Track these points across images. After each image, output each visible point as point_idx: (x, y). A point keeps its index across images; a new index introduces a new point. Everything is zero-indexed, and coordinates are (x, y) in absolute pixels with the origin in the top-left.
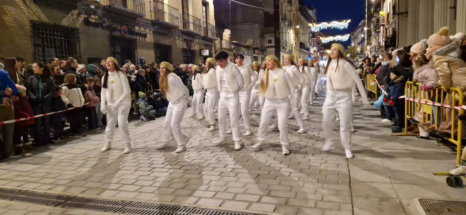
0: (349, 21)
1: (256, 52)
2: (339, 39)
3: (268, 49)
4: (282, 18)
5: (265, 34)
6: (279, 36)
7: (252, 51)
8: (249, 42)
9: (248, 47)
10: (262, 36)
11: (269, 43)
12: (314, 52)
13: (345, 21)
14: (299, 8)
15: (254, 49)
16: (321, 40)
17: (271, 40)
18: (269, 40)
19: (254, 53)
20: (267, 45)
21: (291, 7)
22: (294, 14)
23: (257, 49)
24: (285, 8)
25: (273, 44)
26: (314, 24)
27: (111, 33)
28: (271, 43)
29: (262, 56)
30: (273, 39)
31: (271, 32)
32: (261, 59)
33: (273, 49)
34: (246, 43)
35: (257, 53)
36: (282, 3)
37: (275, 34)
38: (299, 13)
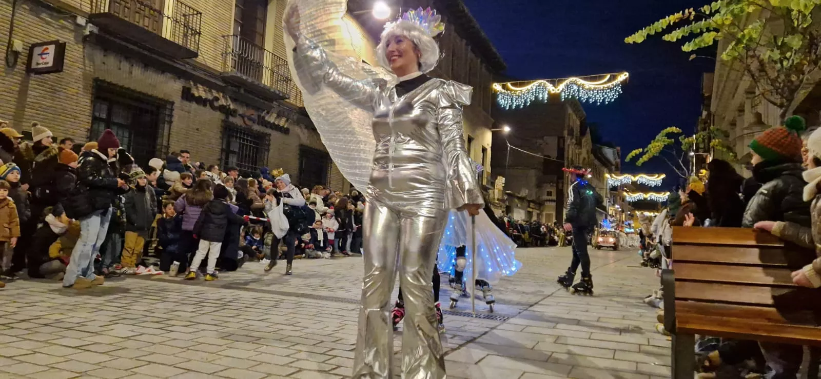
0: (663, 176)
1: (531, 206)
2: (653, 198)
3: (547, 204)
4: (568, 164)
5: (544, 183)
6: (563, 186)
7: (526, 204)
8: (524, 193)
9: (521, 199)
10: (539, 186)
11: (548, 195)
12: (616, 214)
13: (657, 175)
14: (592, 150)
15: (529, 202)
16: (626, 196)
17: (551, 192)
18: (548, 192)
19: (529, 207)
20: (545, 197)
21: (581, 148)
22: (584, 159)
23: (533, 201)
24: (571, 150)
25: (554, 197)
26: (613, 175)
27: (227, 117)
28: (551, 195)
29: (538, 212)
30: (554, 191)
31: (552, 182)
32: (536, 215)
33: (554, 204)
34: (519, 194)
35: (533, 207)
36: (569, 145)
37: (557, 184)
38: (592, 156)
